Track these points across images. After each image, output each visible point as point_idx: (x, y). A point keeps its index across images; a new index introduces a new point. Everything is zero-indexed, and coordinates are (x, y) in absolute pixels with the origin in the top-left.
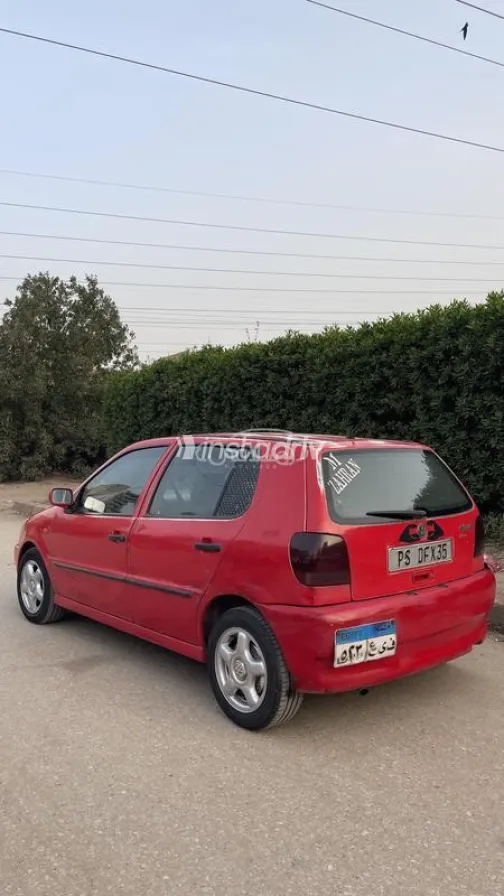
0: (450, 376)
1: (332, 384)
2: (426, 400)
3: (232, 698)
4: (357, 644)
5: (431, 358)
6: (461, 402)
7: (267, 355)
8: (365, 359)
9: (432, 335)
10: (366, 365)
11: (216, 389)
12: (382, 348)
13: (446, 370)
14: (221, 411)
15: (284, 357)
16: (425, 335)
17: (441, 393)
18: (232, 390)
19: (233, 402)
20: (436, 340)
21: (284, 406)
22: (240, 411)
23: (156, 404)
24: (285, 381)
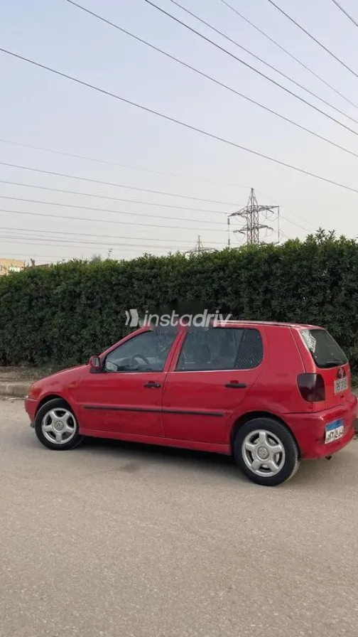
0: (267, 288)
1: (183, 289)
2: (251, 301)
3: (257, 471)
4: (332, 431)
5: (255, 277)
6: (274, 303)
7: (132, 268)
8: (209, 274)
9: (255, 262)
10: (208, 279)
11: (90, 291)
12: (220, 269)
13: (265, 283)
14: (91, 306)
15: (146, 271)
16: (250, 262)
17: (262, 297)
18: (104, 292)
19: (104, 300)
20: (258, 266)
21: (145, 304)
22: (109, 306)
23: (31, 301)
24: (148, 287)
